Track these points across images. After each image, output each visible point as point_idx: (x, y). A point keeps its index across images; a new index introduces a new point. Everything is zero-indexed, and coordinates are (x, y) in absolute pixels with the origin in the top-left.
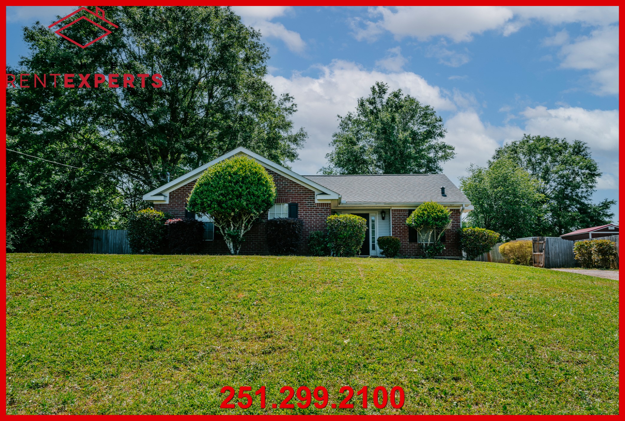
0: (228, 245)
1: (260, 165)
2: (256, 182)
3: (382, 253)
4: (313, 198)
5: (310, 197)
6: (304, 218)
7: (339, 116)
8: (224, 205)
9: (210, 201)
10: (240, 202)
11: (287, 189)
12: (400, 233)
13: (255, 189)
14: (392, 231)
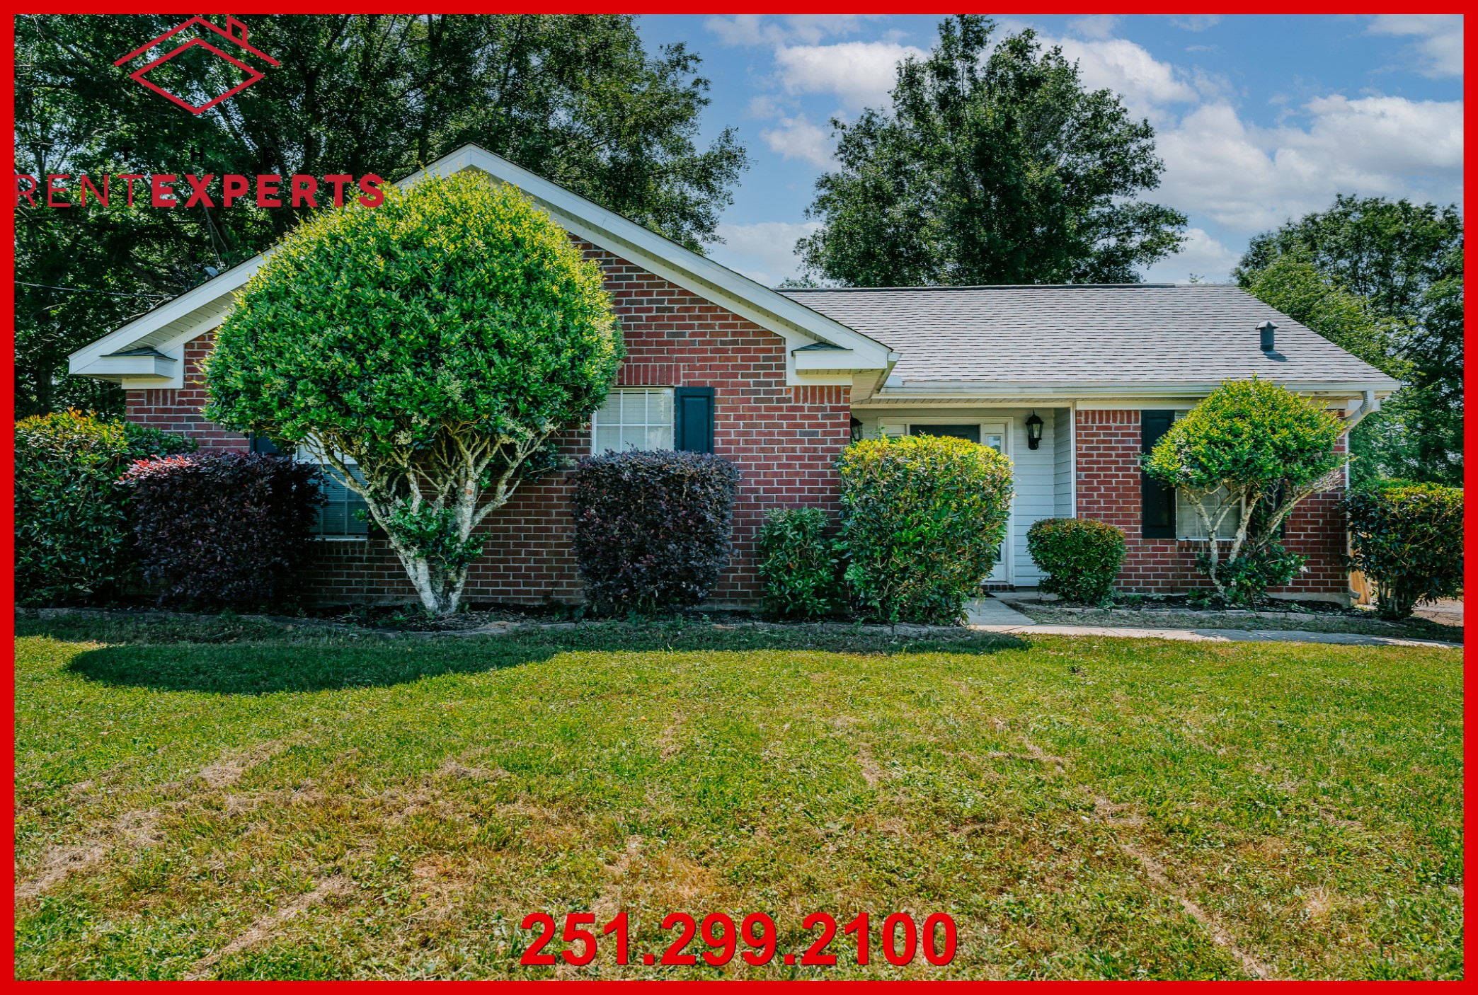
0: (410, 572)
1: (556, 225)
2: (514, 289)
3: (1045, 587)
4: (778, 367)
5: (766, 359)
6: (738, 450)
7: (835, 123)
8: (351, 397)
9: (286, 375)
10: (432, 380)
11: (670, 326)
12: (1110, 502)
13: (510, 317)
14: (1078, 496)
